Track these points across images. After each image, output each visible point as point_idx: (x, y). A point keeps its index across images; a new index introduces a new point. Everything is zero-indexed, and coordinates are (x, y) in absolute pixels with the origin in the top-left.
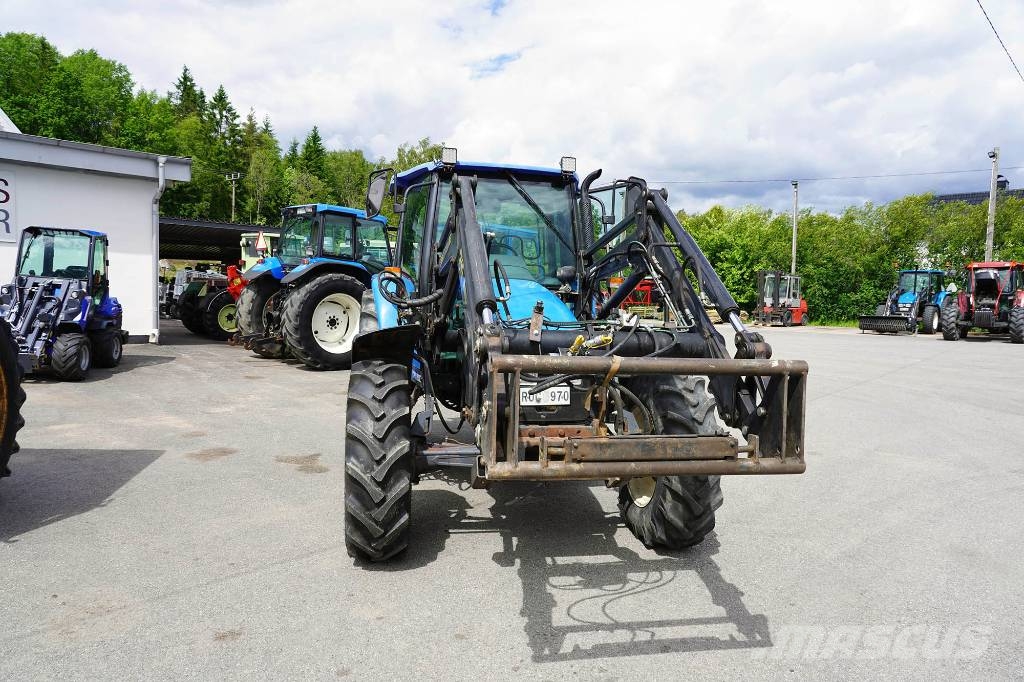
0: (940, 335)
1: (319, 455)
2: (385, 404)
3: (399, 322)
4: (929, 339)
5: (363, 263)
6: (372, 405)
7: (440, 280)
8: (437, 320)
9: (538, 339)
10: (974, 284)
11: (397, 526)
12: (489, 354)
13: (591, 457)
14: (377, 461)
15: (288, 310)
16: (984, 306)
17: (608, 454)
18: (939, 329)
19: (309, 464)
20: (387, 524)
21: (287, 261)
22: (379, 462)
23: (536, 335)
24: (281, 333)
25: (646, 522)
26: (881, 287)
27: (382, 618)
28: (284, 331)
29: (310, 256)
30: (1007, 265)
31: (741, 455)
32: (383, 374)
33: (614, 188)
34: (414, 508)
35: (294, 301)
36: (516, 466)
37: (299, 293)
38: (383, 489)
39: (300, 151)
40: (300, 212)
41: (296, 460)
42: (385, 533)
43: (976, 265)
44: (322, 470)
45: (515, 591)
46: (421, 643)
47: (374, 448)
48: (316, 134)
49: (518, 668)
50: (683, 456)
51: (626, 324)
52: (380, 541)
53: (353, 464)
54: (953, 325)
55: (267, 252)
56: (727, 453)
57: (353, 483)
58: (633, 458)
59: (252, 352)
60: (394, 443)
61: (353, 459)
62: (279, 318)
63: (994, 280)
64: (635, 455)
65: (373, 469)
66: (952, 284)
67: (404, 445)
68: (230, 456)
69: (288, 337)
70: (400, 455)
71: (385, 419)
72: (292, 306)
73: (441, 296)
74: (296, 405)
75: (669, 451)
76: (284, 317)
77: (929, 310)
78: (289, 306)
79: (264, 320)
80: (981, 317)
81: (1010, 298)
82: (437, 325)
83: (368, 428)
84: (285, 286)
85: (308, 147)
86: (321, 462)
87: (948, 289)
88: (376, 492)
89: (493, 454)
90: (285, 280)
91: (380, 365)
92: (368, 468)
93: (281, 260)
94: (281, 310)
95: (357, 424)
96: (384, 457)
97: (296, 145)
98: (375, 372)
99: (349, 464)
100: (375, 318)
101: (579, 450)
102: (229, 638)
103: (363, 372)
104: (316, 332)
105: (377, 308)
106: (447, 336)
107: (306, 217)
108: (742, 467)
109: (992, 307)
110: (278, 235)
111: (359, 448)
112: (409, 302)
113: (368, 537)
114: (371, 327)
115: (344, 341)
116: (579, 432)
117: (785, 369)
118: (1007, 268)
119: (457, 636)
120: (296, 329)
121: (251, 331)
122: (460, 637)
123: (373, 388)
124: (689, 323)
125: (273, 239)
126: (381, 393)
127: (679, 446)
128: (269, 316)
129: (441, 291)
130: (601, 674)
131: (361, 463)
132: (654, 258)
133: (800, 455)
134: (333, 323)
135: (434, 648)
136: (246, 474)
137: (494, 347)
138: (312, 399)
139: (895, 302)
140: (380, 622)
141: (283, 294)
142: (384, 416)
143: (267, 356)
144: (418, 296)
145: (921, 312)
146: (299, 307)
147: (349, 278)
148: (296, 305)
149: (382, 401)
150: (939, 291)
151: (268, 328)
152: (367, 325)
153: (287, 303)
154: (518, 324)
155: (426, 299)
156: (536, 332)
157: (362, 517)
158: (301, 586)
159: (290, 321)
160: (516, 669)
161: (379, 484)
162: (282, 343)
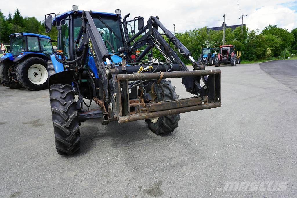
0: (214, 66)
1: (39, 120)
2: (66, 99)
3: (64, 70)
4: (211, 67)
5: (44, 53)
6: (61, 100)
7: (79, 54)
8: (79, 68)
9: (125, 69)
10: (222, 51)
11: (76, 142)
12: (112, 75)
13: (156, 110)
14: (66, 120)
15: (18, 71)
16: (224, 57)
17: (161, 108)
18: (214, 64)
19: (36, 123)
20: (73, 141)
21: (15, 54)
22: (66, 121)
23: (125, 68)
24: (17, 79)
25: (157, 127)
26: (197, 54)
27: (76, 175)
28: (18, 78)
29: (23, 51)
30: (229, 46)
31: (203, 103)
32: (62, 89)
33: (134, 20)
34: (81, 134)
35: (20, 68)
36: (130, 117)
37: (21, 65)
38: (70, 130)
39: (12, 18)
40: (17, 36)
41: (31, 123)
42: (72, 145)
43: (222, 46)
44: (41, 125)
45: (120, 157)
46: (93, 181)
47: (64, 116)
48: (18, 11)
49: (129, 183)
50: (186, 106)
51: (154, 62)
52: (71, 148)
53: (57, 122)
54: (217, 63)
55: (6, 51)
56: (199, 103)
57: (57, 130)
58: (170, 108)
59: (6, 87)
60: (72, 113)
61: (56, 121)
62: (15, 74)
63: (226, 50)
64: (170, 107)
65: (64, 123)
66: (216, 52)
67: (75, 113)
68: (4, 124)
69: (20, 80)
70: (74, 117)
71: (67, 105)
72: (19, 69)
73: (80, 59)
74: (27, 103)
75: (181, 104)
76: (17, 74)
77: (211, 59)
78: (18, 69)
79: (9, 75)
80: (224, 60)
81: (230, 54)
82: (80, 70)
83: (61, 109)
84: (15, 62)
85: (15, 16)
86: (40, 122)
87: (215, 53)
88: (67, 131)
89: (121, 113)
90: (15, 60)
91: (61, 85)
92: (62, 123)
93: (12, 54)
94: (15, 71)
95: (56, 108)
96: (68, 118)
97: (10, 15)
98: (60, 88)
99: (55, 123)
100: (54, 70)
101: (152, 108)
102: (17, 195)
103: (55, 88)
104: (30, 78)
105: (54, 66)
106: (83, 73)
107: (19, 38)
108: (203, 107)
109: (226, 57)
110: (9, 45)
111: (58, 116)
112: (68, 62)
113: (66, 147)
114: (52, 73)
115: (41, 80)
116: (135, 101)
117: (214, 72)
118: (229, 47)
119: (105, 176)
120: (22, 77)
121: (5, 80)
122: (106, 176)
123: (60, 94)
124: (173, 61)
125: (7, 47)
126: (64, 96)
127: (184, 102)
128: (11, 74)
129: (79, 57)
130: (157, 180)
131: (60, 122)
132: (156, 40)
133: (220, 101)
134: (36, 74)
135: (98, 182)
136: (12, 130)
137: (114, 72)
138: (32, 101)
139: (202, 57)
140: (76, 177)
141: (15, 65)
142: (66, 104)
143: (12, 88)
144: (70, 60)
145: (208, 60)
146: (22, 70)
147: (40, 58)
148: (21, 69)
149: (64, 99)
150: (213, 54)
151: (11, 78)
152: (51, 72)
153: (17, 69)
154: (117, 65)
155: (74, 61)
156: (124, 67)
157: (63, 141)
158: (43, 169)
159: (20, 75)
160: (128, 184)
161: (67, 128)
162: (18, 83)
